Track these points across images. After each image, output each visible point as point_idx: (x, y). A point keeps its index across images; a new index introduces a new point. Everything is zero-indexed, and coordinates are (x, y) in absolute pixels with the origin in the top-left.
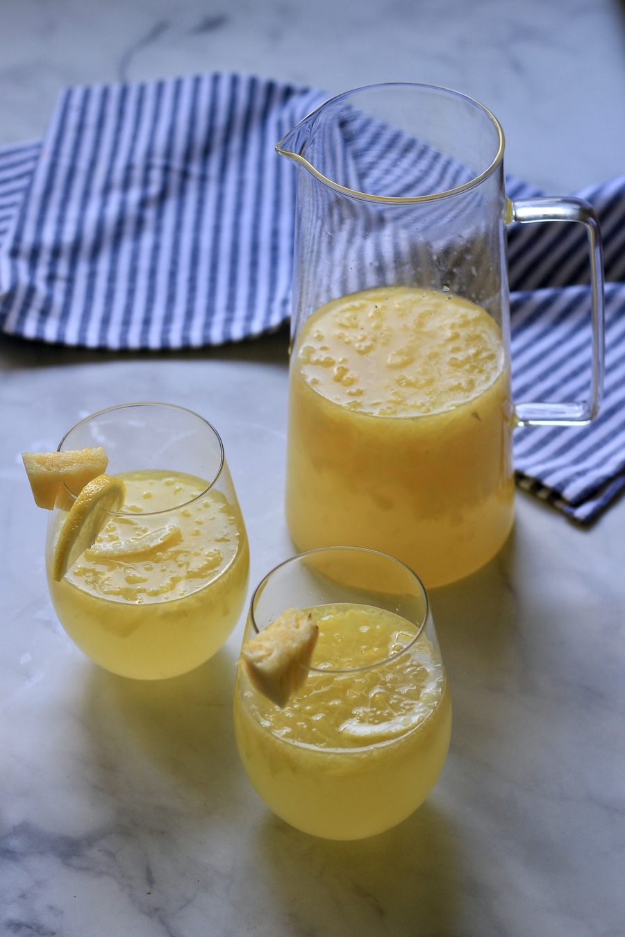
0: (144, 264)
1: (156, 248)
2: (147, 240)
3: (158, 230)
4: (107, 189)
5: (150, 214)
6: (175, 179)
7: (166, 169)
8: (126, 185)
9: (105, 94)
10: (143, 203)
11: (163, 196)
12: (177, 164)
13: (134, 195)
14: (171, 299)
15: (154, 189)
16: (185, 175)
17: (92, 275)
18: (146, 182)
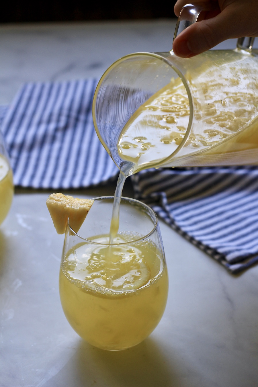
0: (54, 154)
1: (60, 149)
2: (57, 145)
3: (62, 141)
4: (39, 123)
5: (59, 135)
6: (72, 121)
7: (69, 116)
8: (49, 121)
9: (43, 87)
10: (56, 130)
11: (66, 128)
12: (74, 114)
13: (52, 126)
14: (66, 169)
15: (62, 124)
16: (77, 120)
17: (28, 158)
18: (58, 121)
